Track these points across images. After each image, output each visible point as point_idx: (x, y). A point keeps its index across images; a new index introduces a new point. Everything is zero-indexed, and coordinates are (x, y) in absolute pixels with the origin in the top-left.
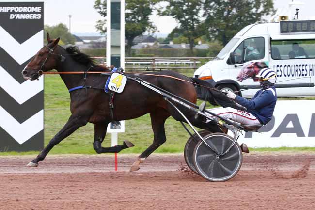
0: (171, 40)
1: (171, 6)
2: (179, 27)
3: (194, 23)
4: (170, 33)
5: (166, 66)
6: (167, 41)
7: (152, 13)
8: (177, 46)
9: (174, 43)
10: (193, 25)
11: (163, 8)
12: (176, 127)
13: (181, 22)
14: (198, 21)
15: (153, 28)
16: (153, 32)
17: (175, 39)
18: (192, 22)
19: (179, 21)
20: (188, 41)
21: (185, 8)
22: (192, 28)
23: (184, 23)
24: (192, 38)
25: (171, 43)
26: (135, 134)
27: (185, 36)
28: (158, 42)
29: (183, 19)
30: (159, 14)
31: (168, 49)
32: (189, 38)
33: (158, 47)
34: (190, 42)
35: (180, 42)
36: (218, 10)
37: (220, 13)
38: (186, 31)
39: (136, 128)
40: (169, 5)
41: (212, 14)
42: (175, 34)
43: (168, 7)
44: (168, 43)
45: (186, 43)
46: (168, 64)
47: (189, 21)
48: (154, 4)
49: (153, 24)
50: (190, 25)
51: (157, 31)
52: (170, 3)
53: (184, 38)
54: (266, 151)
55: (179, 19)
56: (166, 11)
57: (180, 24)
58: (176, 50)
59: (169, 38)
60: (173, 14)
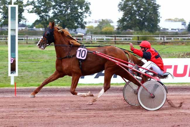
0: (34, 26)
1: (34, 8)
2: (39, 19)
3: (47, 17)
4: (34, 22)
5: (32, 40)
6: (32, 27)
7: (24, 11)
8: (37, 30)
9: (36, 28)
10: (46, 18)
11: (30, 9)
12: (43, 73)
13: (40, 16)
14: (49, 16)
15: (25, 19)
16: (25, 22)
17: (37, 25)
18: (45, 16)
19: (39, 16)
20: (43, 27)
21: (42, 9)
22: (46, 20)
23: (42, 17)
24: (46, 25)
25: (34, 28)
26: (21, 77)
27: (42, 24)
28: (27, 27)
29: (41, 15)
30: (28, 12)
31: (33, 31)
32: (44, 25)
33: (27, 30)
34: (44, 28)
35: (39, 27)
36: (60, 10)
37: (61, 11)
38: (42, 21)
39: (22, 73)
40: (33, 7)
41: (56, 12)
42: (37, 23)
43: (33, 9)
44: (33, 28)
45: (42, 28)
46: (33, 39)
47: (44, 16)
48: (25, 7)
49: (25, 18)
50: (44, 18)
51: (27, 21)
52: (34, 6)
53: (41, 25)
54: (92, 85)
55: (39, 15)
56: (32, 10)
57: (40, 17)
58: (37, 32)
59: (34, 25)
60: (35, 12)
